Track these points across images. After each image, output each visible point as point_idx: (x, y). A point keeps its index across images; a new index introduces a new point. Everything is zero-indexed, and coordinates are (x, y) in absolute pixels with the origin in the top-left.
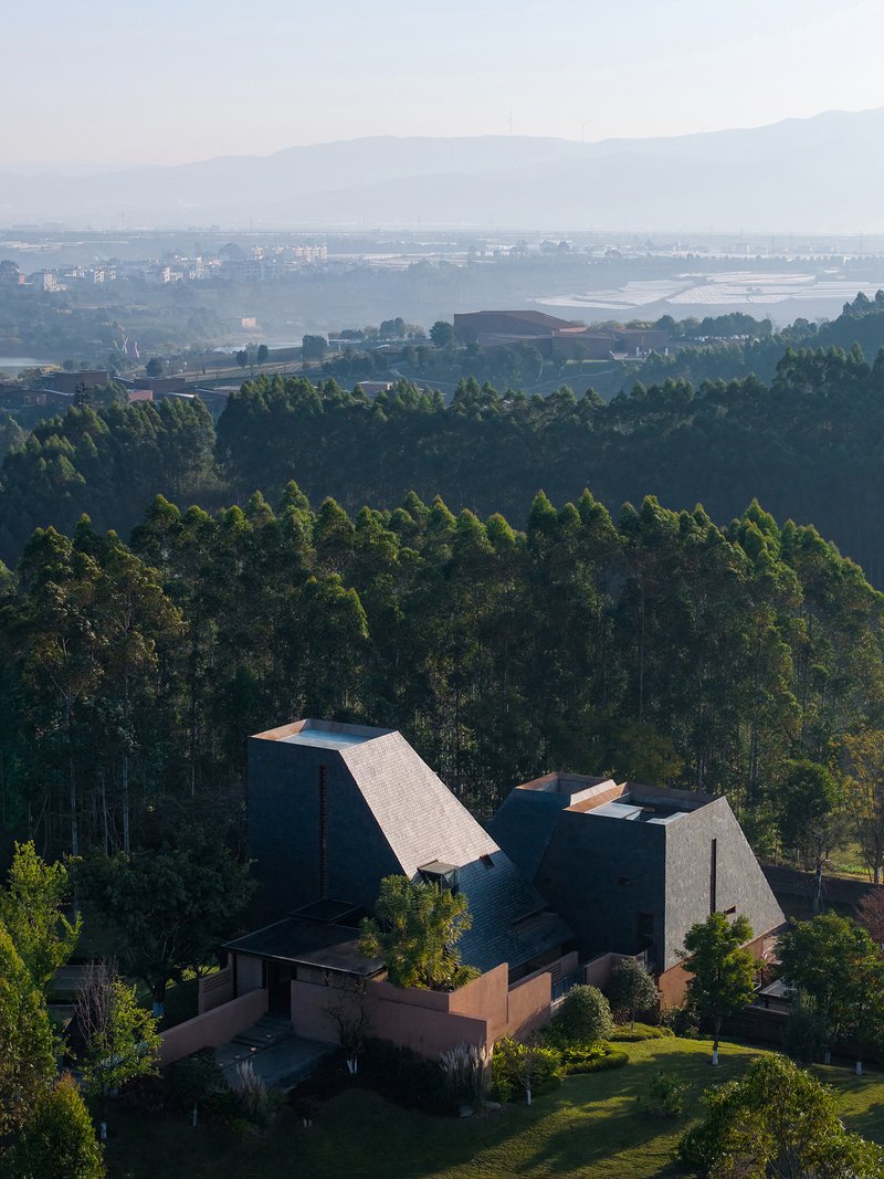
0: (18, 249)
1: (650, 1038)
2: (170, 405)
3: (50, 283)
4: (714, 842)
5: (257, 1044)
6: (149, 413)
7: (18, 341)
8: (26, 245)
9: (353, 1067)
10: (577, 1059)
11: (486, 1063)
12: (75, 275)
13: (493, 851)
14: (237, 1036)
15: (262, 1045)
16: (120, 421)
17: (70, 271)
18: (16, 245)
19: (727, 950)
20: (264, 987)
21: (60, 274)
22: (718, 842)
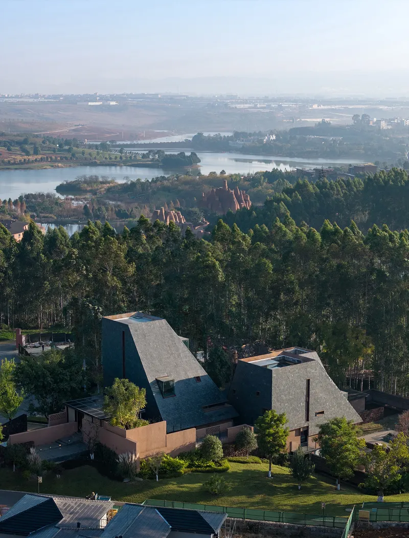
0: (381, 109)
1: (252, 463)
2: (351, 181)
3: (384, 125)
4: (308, 381)
5: (61, 443)
6: (340, 184)
7: (362, 152)
8: (386, 107)
9: (92, 457)
10: (199, 466)
11: (133, 461)
12: (396, 121)
13: (203, 375)
14: (59, 440)
15: (64, 444)
16: (326, 188)
17: (394, 120)
18: (381, 107)
19: (270, 426)
20: (76, 421)
21: (389, 122)
22: (311, 380)
